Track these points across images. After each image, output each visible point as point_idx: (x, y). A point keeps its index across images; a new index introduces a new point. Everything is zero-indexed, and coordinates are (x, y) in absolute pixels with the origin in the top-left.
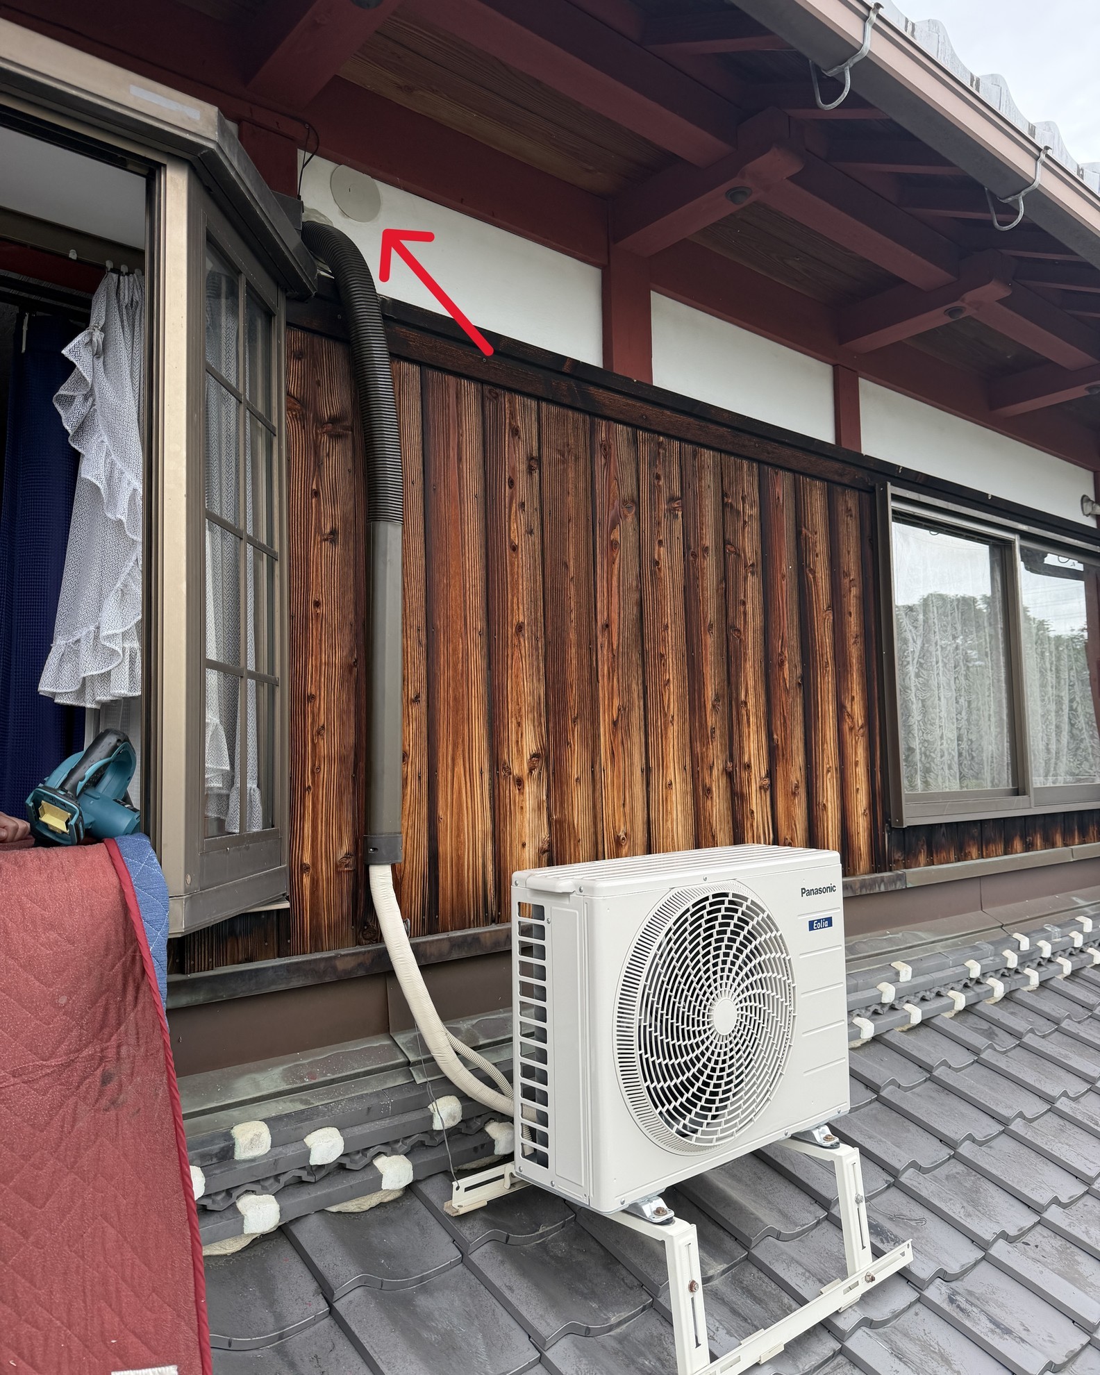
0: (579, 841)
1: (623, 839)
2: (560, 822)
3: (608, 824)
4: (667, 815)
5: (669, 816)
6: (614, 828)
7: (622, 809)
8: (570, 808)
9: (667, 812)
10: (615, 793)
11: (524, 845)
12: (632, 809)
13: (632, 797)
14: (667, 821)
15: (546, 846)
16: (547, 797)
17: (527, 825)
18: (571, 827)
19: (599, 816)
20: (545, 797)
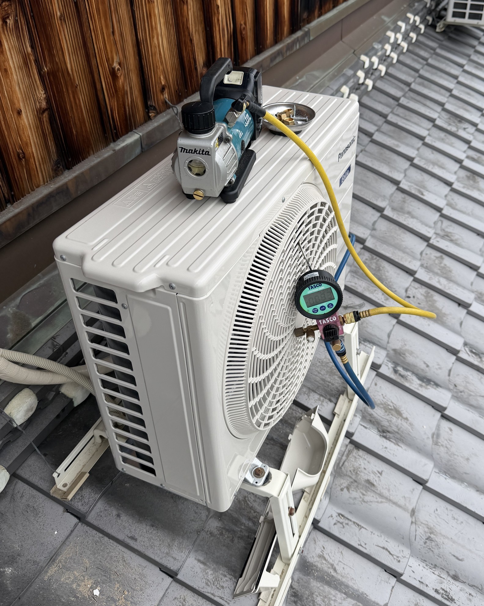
0: (76, 87)
1: (118, 69)
2: (53, 74)
3: (101, 59)
4: (152, 30)
5: (155, 31)
6: (108, 60)
7: (112, 38)
8: (60, 53)
9: (152, 28)
10: (103, 22)
11: (19, 113)
12: (121, 35)
13: (119, 22)
14: (153, 37)
15: (44, 104)
16: (32, 47)
17: (17, 88)
18: (66, 74)
19: (91, 52)
20: (29, 49)
